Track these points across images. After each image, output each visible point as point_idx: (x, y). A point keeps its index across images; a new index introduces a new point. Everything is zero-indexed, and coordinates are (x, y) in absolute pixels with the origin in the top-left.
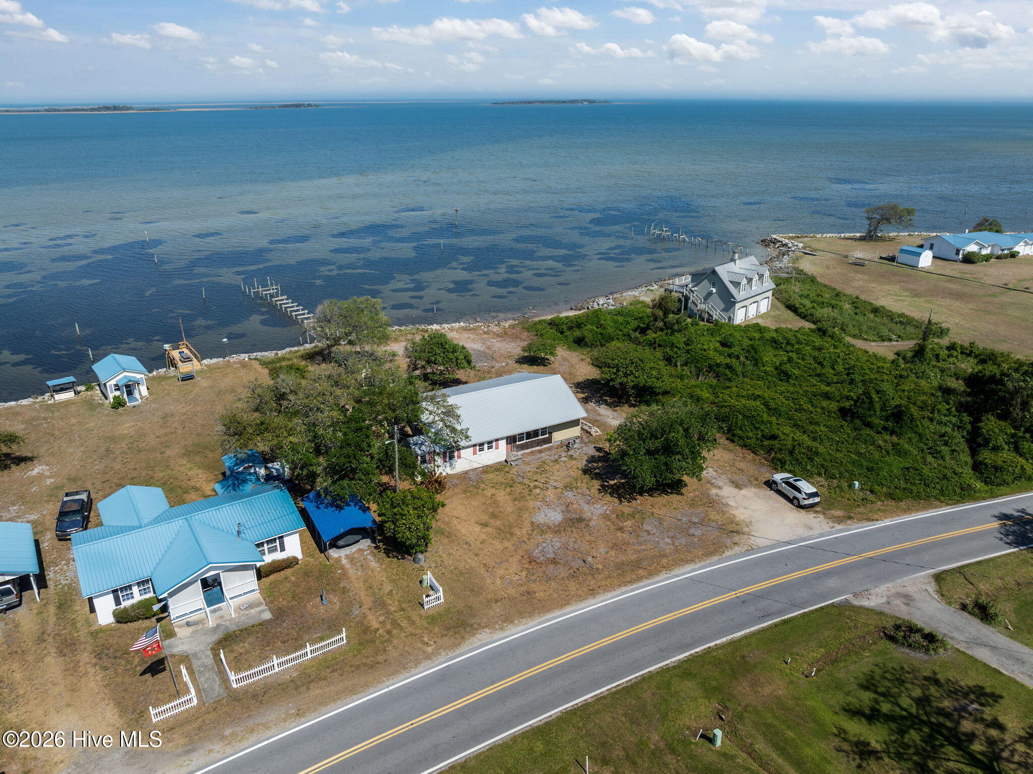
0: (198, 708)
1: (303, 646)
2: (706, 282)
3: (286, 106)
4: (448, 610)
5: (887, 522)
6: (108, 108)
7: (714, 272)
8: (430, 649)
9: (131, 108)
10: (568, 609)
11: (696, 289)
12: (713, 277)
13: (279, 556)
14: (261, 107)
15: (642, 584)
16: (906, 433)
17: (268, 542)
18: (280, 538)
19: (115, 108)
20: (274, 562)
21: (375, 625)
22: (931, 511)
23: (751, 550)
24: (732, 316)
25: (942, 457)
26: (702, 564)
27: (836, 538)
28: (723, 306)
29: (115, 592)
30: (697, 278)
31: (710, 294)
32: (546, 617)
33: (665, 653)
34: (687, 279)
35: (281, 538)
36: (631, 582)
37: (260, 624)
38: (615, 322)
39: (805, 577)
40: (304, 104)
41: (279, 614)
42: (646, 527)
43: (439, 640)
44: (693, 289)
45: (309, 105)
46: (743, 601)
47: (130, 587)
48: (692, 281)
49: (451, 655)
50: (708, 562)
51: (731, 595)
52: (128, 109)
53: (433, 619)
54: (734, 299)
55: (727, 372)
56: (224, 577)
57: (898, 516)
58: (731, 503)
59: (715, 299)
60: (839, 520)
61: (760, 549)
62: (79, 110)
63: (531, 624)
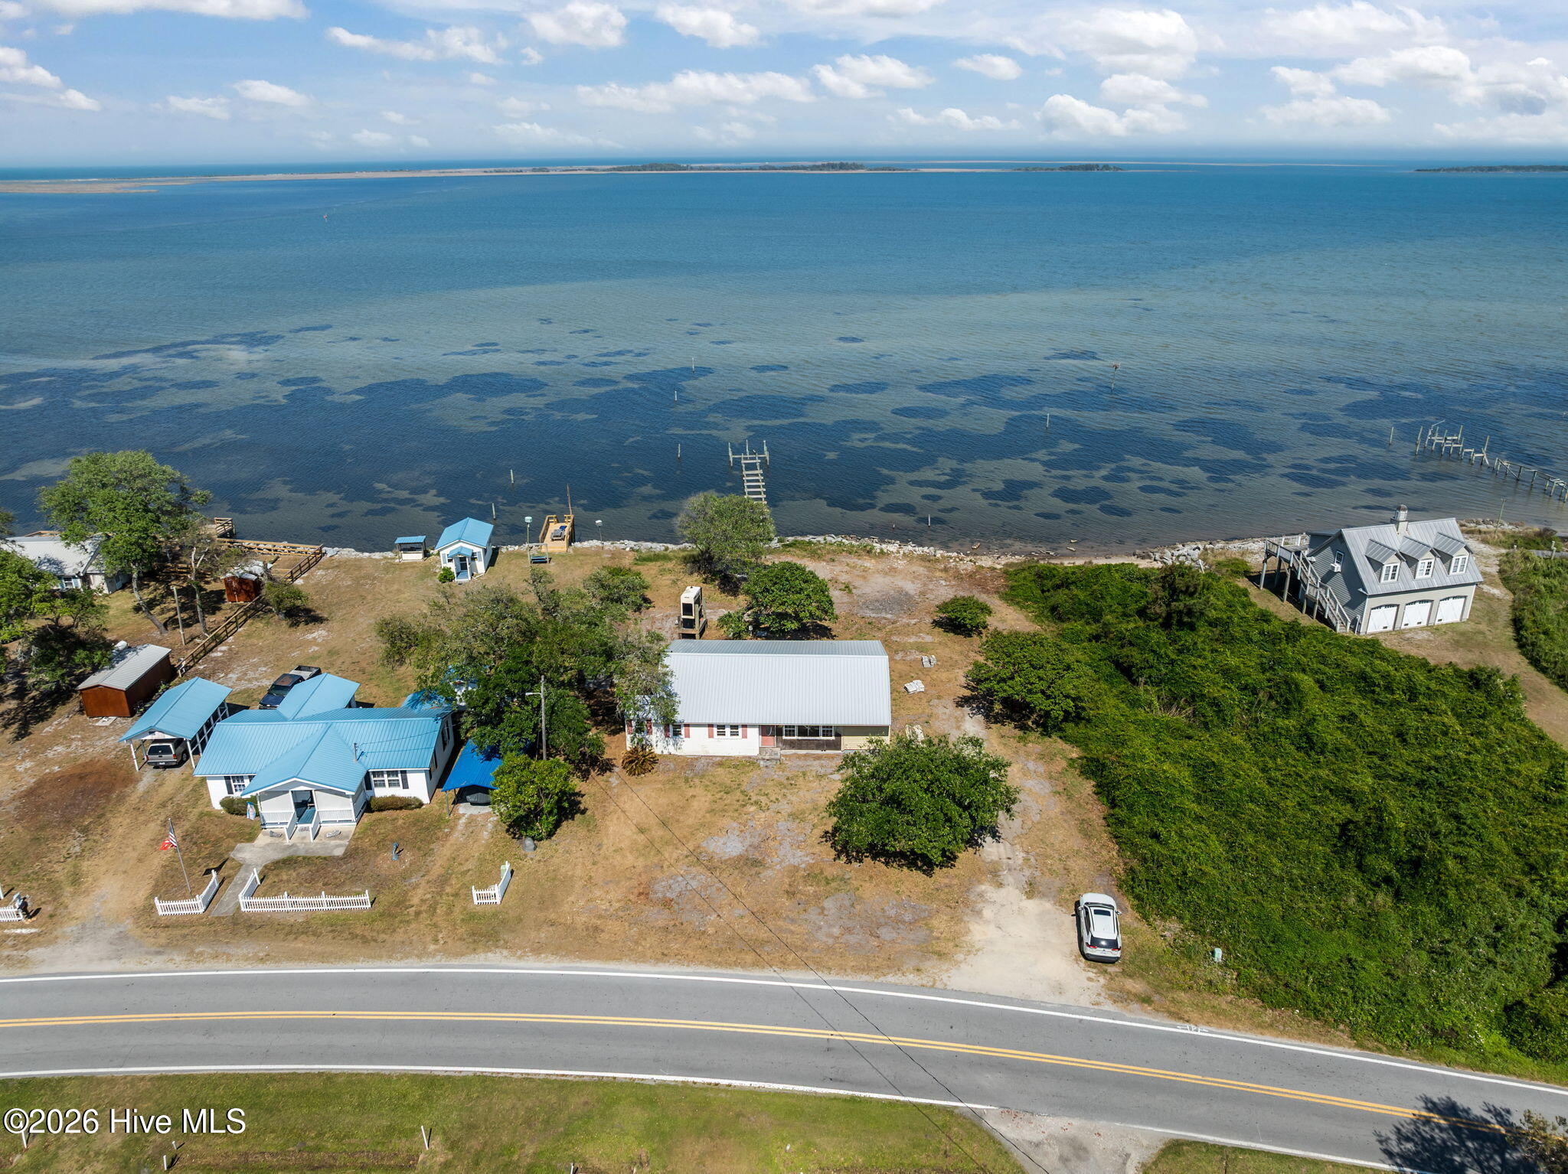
0: (200, 917)
1: (319, 894)
2: (1328, 551)
3: (1071, 168)
4: (495, 915)
5: (1202, 1032)
6: (833, 166)
7: (1340, 536)
8: (432, 947)
9: (861, 167)
10: (612, 965)
11: (1314, 559)
12: (1339, 546)
13: (399, 792)
14: (1034, 169)
15: (730, 972)
16: (1415, 903)
17: (389, 773)
18: (402, 772)
19: (842, 166)
20: (393, 797)
21: (415, 901)
22: (1309, 1044)
23: (932, 989)
24: (1359, 617)
25: (1448, 964)
26: (838, 978)
27: (1081, 1021)
28: (1348, 598)
29: (227, 778)
30: (1318, 542)
31: (1331, 574)
32: (578, 965)
33: (656, 1066)
34: (1300, 541)
35: (404, 772)
36: (719, 964)
37: (325, 858)
38: (1125, 590)
39: (957, 1055)
40: (1097, 166)
41: (351, 854)
42: (828, 904)
43: (450, 941)
44: (1308, 559)
45: (1106, 167)
46: (829, 1048)
47: (241, 778)
48: (1310, 546)
49: (443, 962)
50: (849, 978)
51: (824, 1034)
52: (856, 167)
53: (472, 917)
54: (1364, 589)
55: (1210, 712)
56: (318, 797)
57: (1235, 1028)
58: (988, 913)
59: (1339, 581)
60: (1123, 997)
61: (945, 991)
62: (798, 168)
63: (554, 965)
